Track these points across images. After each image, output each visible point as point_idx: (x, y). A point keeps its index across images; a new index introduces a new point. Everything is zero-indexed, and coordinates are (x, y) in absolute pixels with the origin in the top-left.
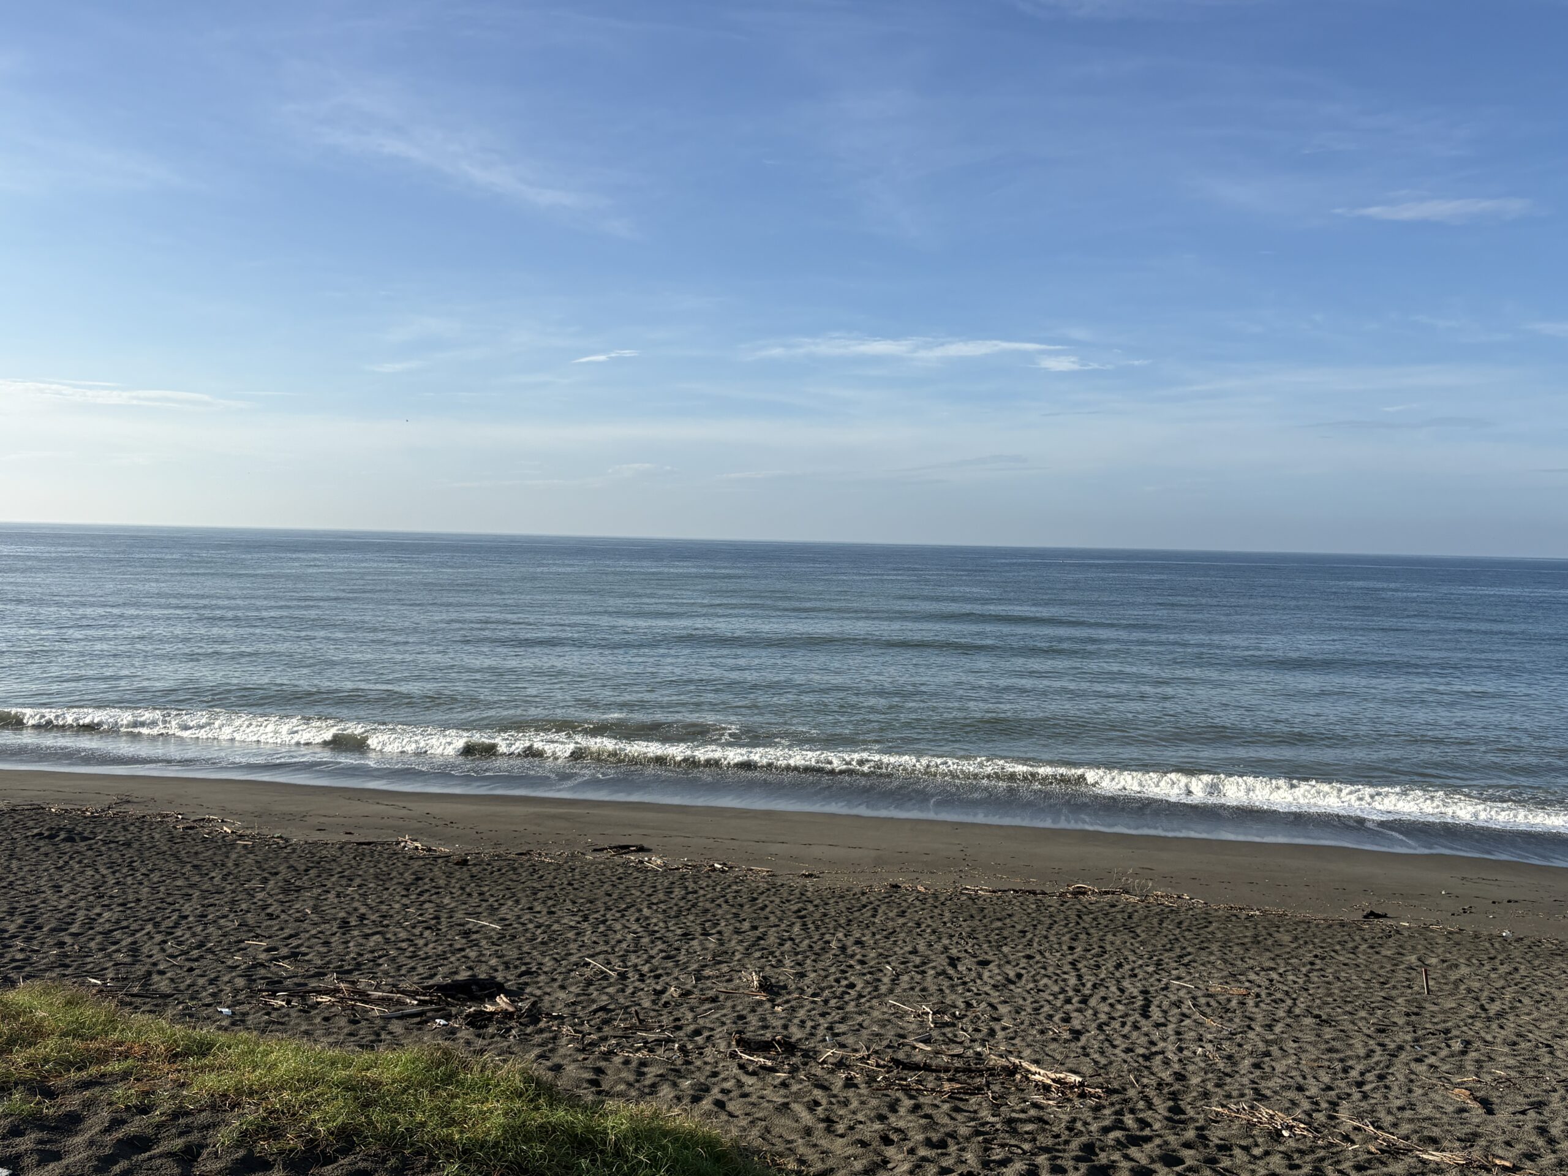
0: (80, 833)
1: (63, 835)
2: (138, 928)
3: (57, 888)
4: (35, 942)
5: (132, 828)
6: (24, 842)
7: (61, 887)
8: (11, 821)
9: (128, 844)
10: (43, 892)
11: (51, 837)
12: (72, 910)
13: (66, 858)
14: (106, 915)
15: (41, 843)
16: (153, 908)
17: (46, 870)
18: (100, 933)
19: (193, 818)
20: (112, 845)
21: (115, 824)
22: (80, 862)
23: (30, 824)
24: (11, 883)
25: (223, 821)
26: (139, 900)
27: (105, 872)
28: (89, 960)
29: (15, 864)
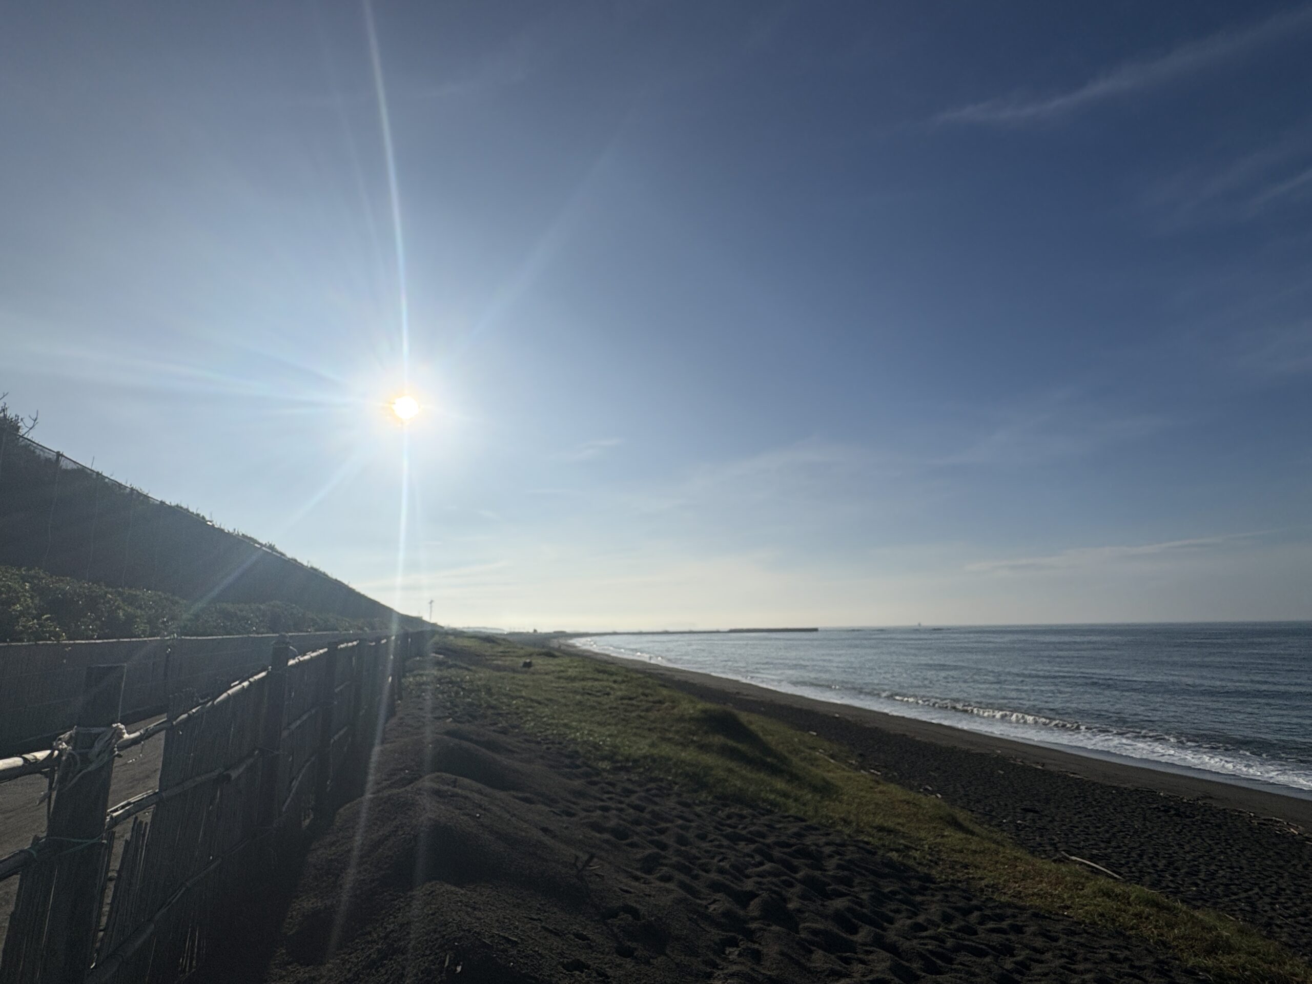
0: (1184, 813)
1: (1173, 812)
2: (1248, 888)
3: (1181, 846)
4: (1178, 878)
5: (1218, 816)
6: (1149, 812)
7: (1183, 845)
8: (1138, 797)
9: (1219, 826)
10: (1173, 846)
11: (1166, 811)
12: (1196, 863)
13: (1180, 827)
14: (1221, 873)
15: (1160, 814)
16: (1254, 876)
17: (1169, 832)
18: (1222, 884)
19: (1263, 818)
20: (1208, 825)
21: (1205, 811)
22: (1190, 831)
23: (1150, 800)
24: (1150, 836)
25: (1288, 824)
26: (1241, 868)
27: (1210, 842)
28: (1219, 900)
29: (1148, 824)
